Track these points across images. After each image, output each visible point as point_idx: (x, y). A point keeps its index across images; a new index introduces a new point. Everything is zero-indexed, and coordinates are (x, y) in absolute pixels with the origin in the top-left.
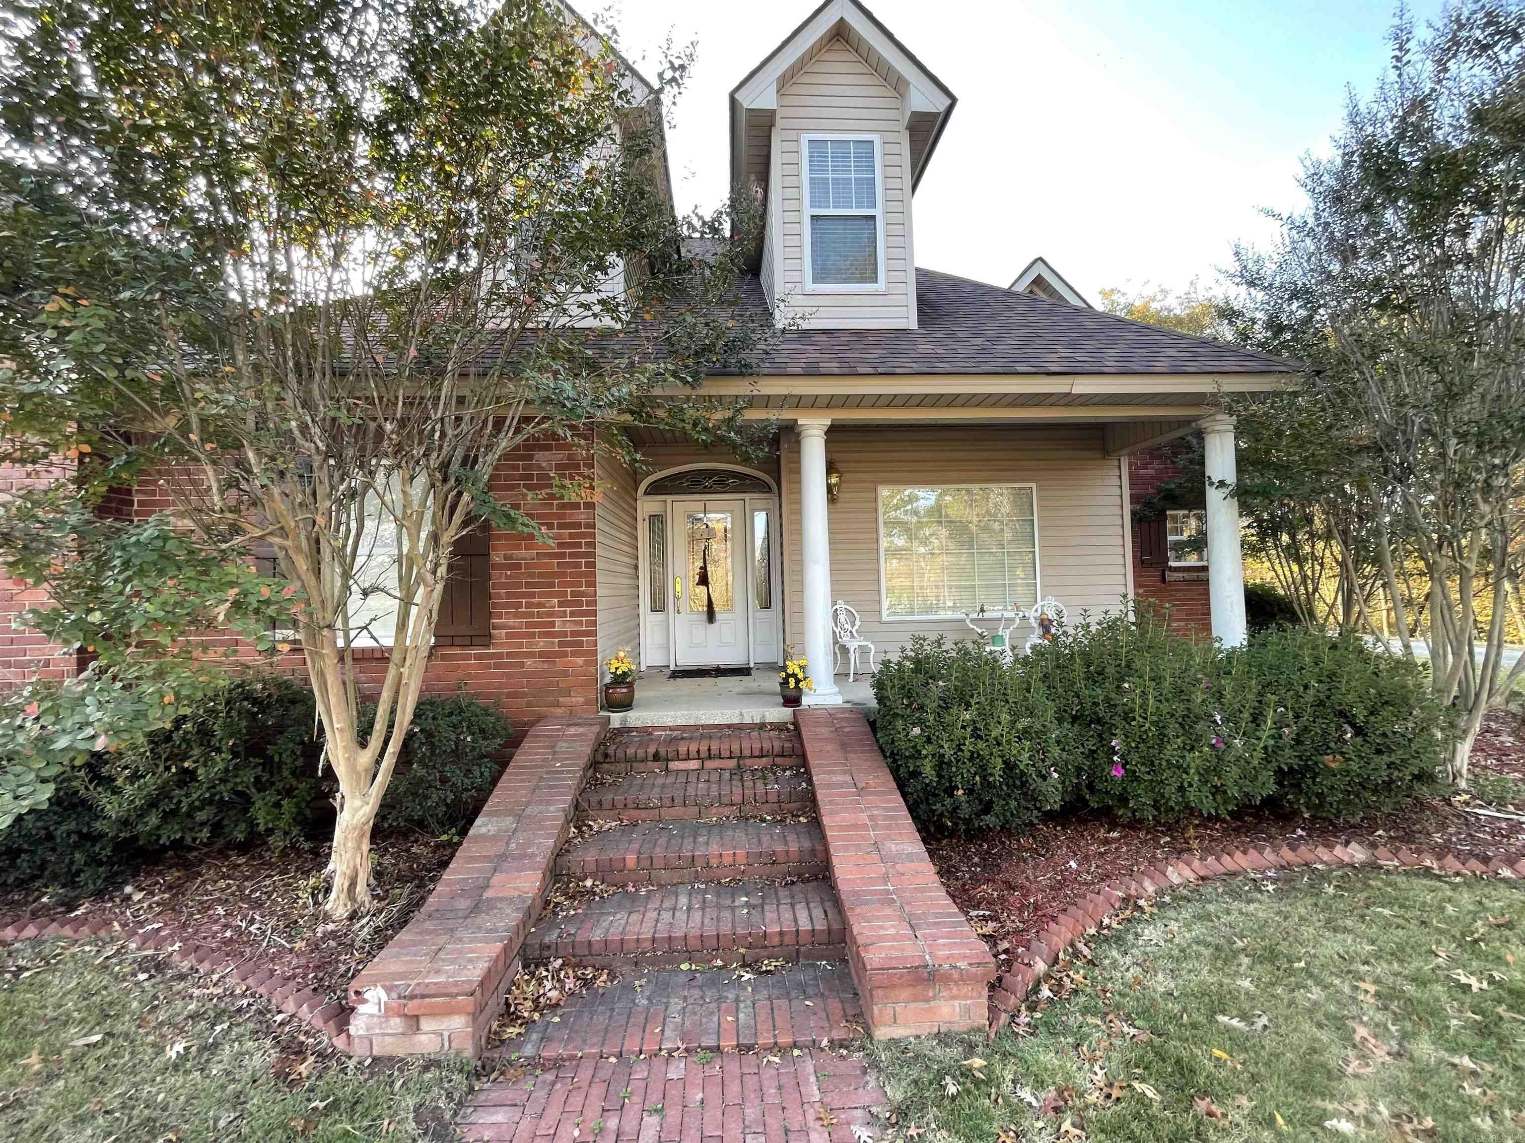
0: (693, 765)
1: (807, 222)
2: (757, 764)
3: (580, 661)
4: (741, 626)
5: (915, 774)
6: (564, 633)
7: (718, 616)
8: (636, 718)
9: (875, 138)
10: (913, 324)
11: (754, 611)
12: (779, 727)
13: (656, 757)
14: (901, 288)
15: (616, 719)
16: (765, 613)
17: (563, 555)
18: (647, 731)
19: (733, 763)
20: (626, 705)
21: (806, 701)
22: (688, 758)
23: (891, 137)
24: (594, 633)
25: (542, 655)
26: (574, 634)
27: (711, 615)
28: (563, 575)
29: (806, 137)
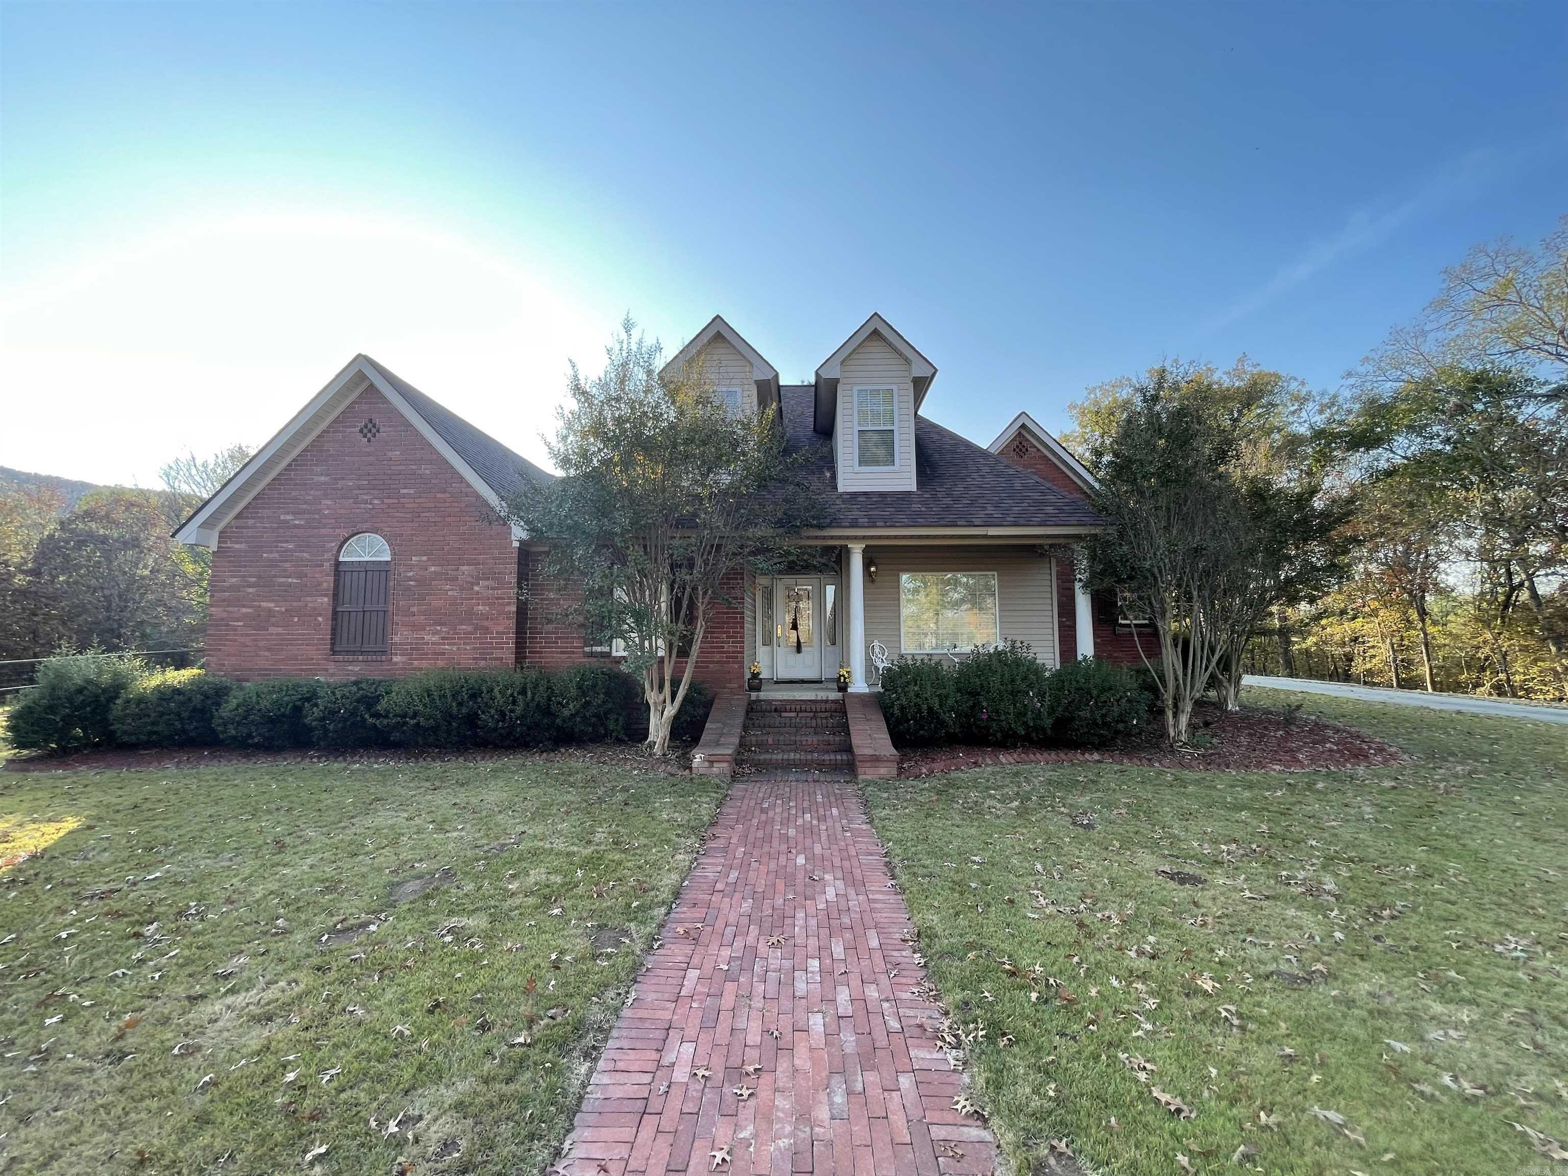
0: (793, 714)
1: (856, 434)
2: (824, 715)
3: (736, 666)
4: (817, 655)
5: (892, 715)
6: (729, 652)
7: (803, 649)
8: (763, 695)
9: (894, 387)
10: (914, 488)
11: (826, 646)
12: (835, 702)
13: (776, 710)
14: (907, 469)
15: (754, 695)
16: (832, 648)
17: (728, 613)
18: (769, 702)
19: (812, 714)
20: (758, 689)
21: (849, 690)
22: (791, 711)
23: (903, 386)
24: (742, 652)
25: (717, 662)
26: (733, 652)
27: (799, 648)
28: (728, 623)
29: (856, 388)
